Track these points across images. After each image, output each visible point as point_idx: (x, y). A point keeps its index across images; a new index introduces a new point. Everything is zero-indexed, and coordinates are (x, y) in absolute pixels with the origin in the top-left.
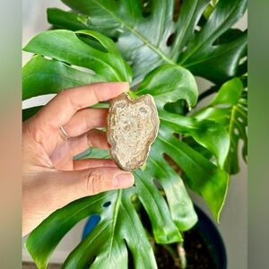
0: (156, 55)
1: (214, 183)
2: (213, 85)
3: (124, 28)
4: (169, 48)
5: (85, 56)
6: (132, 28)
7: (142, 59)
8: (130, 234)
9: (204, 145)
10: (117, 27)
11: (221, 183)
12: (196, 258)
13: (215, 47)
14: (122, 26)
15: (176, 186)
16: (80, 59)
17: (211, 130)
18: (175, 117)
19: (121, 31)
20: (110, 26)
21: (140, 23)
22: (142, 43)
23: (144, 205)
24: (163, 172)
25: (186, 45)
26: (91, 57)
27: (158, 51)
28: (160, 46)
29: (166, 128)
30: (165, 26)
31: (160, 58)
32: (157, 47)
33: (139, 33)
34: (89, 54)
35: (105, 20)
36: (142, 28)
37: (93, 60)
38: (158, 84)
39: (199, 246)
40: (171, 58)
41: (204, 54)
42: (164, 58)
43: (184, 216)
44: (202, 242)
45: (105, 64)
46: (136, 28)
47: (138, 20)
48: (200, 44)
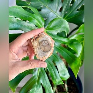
0: (55, 16)
1: (75, 63)
2: (77, 26)
3: (44, 6)
4: (60, 13)
5: (26, 15)
6: (46, 5)
7: (50, 17)
8: (43, 81)
9: (72, 49)
10: (41, 5)
11: (78, 63)
12: (72, 88)
13: (78, 11)
14: (43, 5)
15: (61, 64)
16: (24, 17)
17: (75, 43)
18: (61, 38)
19: (42, 7)
20: (38, 5)
21: (49, 4)
22: (50, 11)
23: (49, 71)
24: (56, 59)
25: (67, 11)
26: (28, 16)
27: (56, 14)
28: (57, 12)
29: (57, 42)
30: (59, 4)
31: (57, 16)
32: (56, 12)
33: (49, 7)
34: (27, 14)
35: (36, 3)
36: (50, 5)
37: (29, 17)
38: (54, 26)
39: (73, 84)
40: (61, 16)
41: (73, 14)
42: (59, 16)
43: (64, 75)
44: (74, 82)
45: (33, 18)
46: (48, 6)
47: (49, 3)
48: (72, 11)
